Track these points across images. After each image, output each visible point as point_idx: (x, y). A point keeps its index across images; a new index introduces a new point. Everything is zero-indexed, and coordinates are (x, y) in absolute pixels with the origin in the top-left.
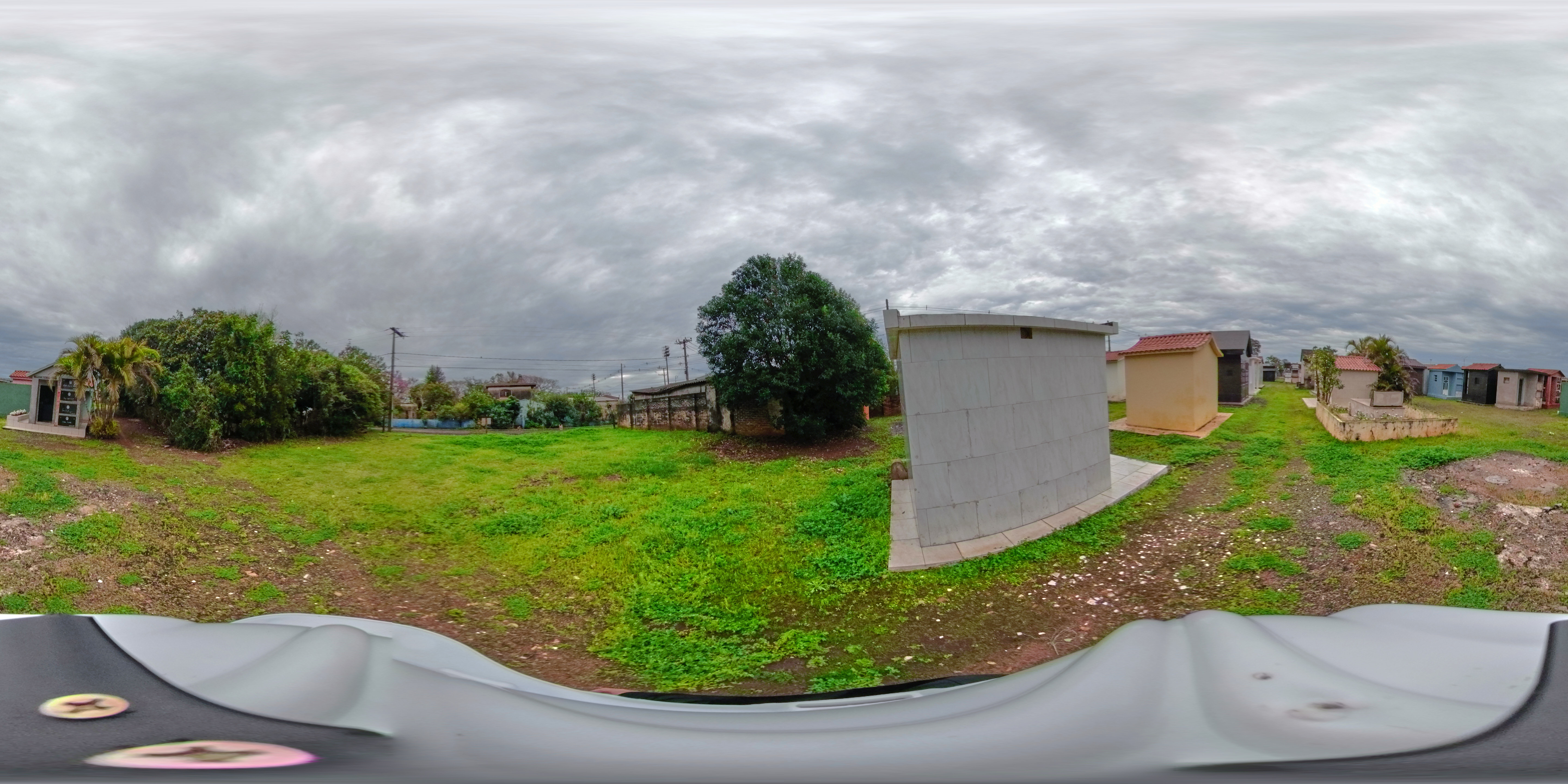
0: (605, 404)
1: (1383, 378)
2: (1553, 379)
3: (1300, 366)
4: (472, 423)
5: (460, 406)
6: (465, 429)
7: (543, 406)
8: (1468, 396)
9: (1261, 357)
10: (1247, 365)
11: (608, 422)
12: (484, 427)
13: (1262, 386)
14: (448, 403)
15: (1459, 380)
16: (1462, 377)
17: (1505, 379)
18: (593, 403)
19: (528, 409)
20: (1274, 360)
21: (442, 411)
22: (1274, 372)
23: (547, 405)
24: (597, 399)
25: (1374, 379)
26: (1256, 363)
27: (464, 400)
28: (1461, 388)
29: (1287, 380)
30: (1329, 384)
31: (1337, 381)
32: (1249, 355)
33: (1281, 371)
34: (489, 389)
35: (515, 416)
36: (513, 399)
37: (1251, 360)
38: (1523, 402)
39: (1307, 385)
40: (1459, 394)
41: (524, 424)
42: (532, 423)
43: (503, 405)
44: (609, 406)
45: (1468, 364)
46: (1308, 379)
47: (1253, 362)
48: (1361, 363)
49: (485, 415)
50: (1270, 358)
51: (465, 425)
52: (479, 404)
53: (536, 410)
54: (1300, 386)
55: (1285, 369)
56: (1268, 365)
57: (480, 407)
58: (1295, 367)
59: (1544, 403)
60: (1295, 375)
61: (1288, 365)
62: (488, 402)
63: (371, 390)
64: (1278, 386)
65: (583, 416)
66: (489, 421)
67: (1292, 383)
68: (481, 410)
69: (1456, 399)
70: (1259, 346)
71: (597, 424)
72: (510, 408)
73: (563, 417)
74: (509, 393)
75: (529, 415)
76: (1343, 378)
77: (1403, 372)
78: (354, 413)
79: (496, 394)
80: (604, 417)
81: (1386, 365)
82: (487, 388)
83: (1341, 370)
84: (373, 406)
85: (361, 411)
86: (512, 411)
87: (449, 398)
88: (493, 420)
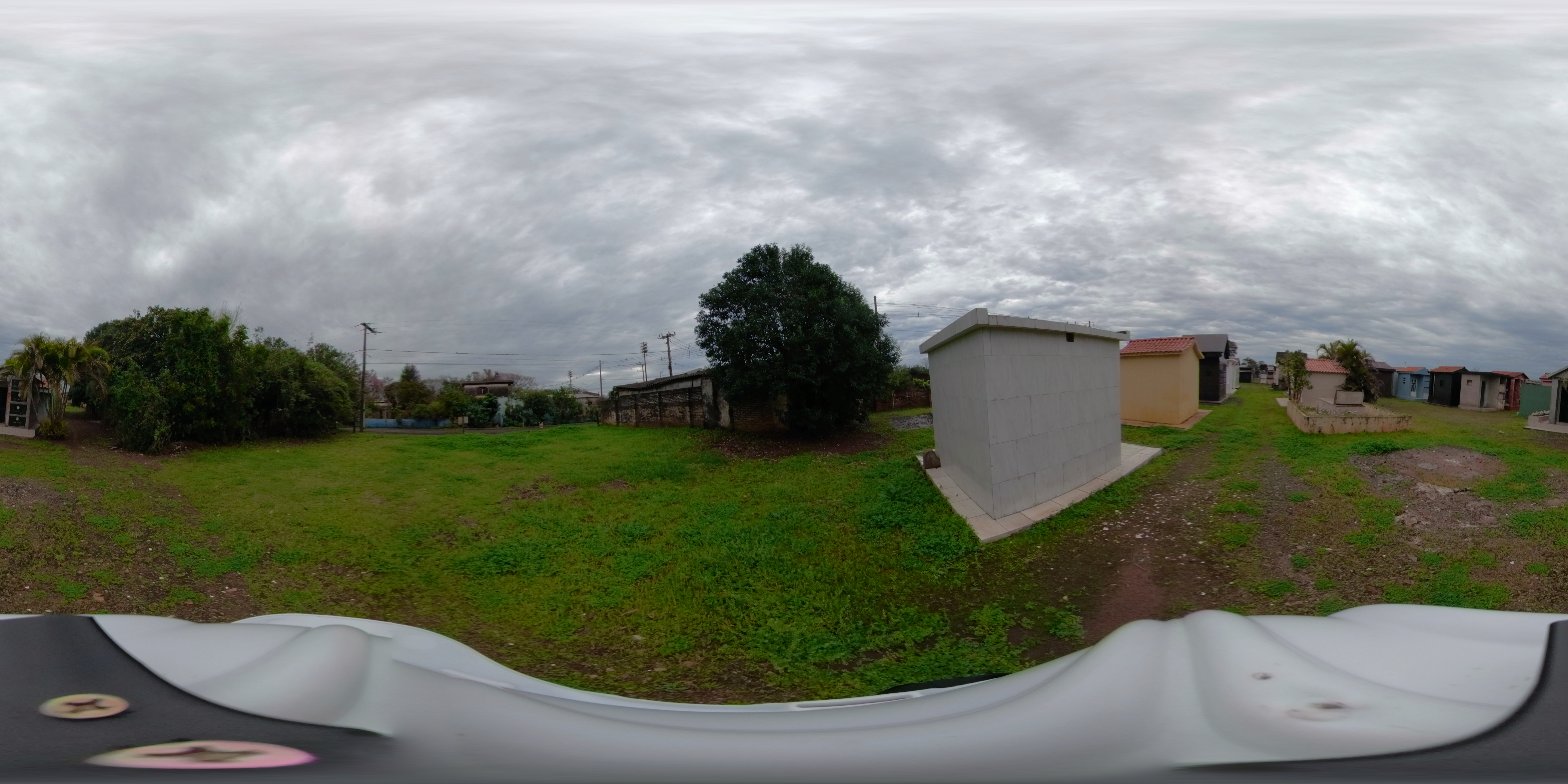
0: (585, 401)
1: (1349, 380)
2: (1517, 381)
3: (1275, 369)
4: (448, 422)
5: (435, 404)
6: (440, 428)
7: (522, 404)
8: (1435, 398)
9: (1238, 359)
10: (1225, 366)
11: (588, 419)
12: (461, 426)
13: (1238, 387)
14: (423, 402)
15: (1426, 382)
16: (1428, 379)
17: (1468, 381)
18: (573, 399)
19: (505, 407)
20: (1251, 362)
21: (417, 410)
22: (1250, 374)
23: (526, 403)
24: (577, 396)
25: (1342, 380)
26: (1233, 365)
27: (439, 398)
28: (1428, 390)
29: (1261, 382)
30: (1300, 385)
31: (1307, 383)
32: (1227, 357)
33: (1257, 373)
34: (466, 387)
35: (492, 414)
36: (490, 396)
37: (1228, 362)
38: (1485, 403)
39: (1280, 386)
40: (1426, 396)
41: (502, 423)
42: (511, 421)
43: (480, 402)
44: (590, 403)
45: (1432, 367)
46: (1281, 381)
47: (1230, 364)
48: (1331, 366)
49: (462, 413)
50: (1247, 360)
51: (441, 424)
52: (455, 402)
53: (514, 407)
54: (1275, 387)
55: (1260, 371)
56: (1244, 366)
57: (456, 405)
58: (1271, 369)
59: (1508, 405)
60: (1270, 376)
61: (1264, 367)
62: (465, 400)
63: (338, 388)
64: (1253, 387)
65: (563, 413)
66: (466, 420)
67: (1267, 384)
68: (457, 408)
69: (1423, 401)
70: (1236, 348)
71: (578, 421)
72: (487, 406)
73: (543, 414)
74: (486, 390)
75: (507, 413)
76: (1312, 380)
77: (1369, 373)
78: (319, 413)
79: (472, 392)
80: (585, 414)
82: (464, 385)
83: (1311, 373)
84: (341, 405)
85: (328, 410)
86: (490, 409)
87: (425, 397)
88: (470, 419)
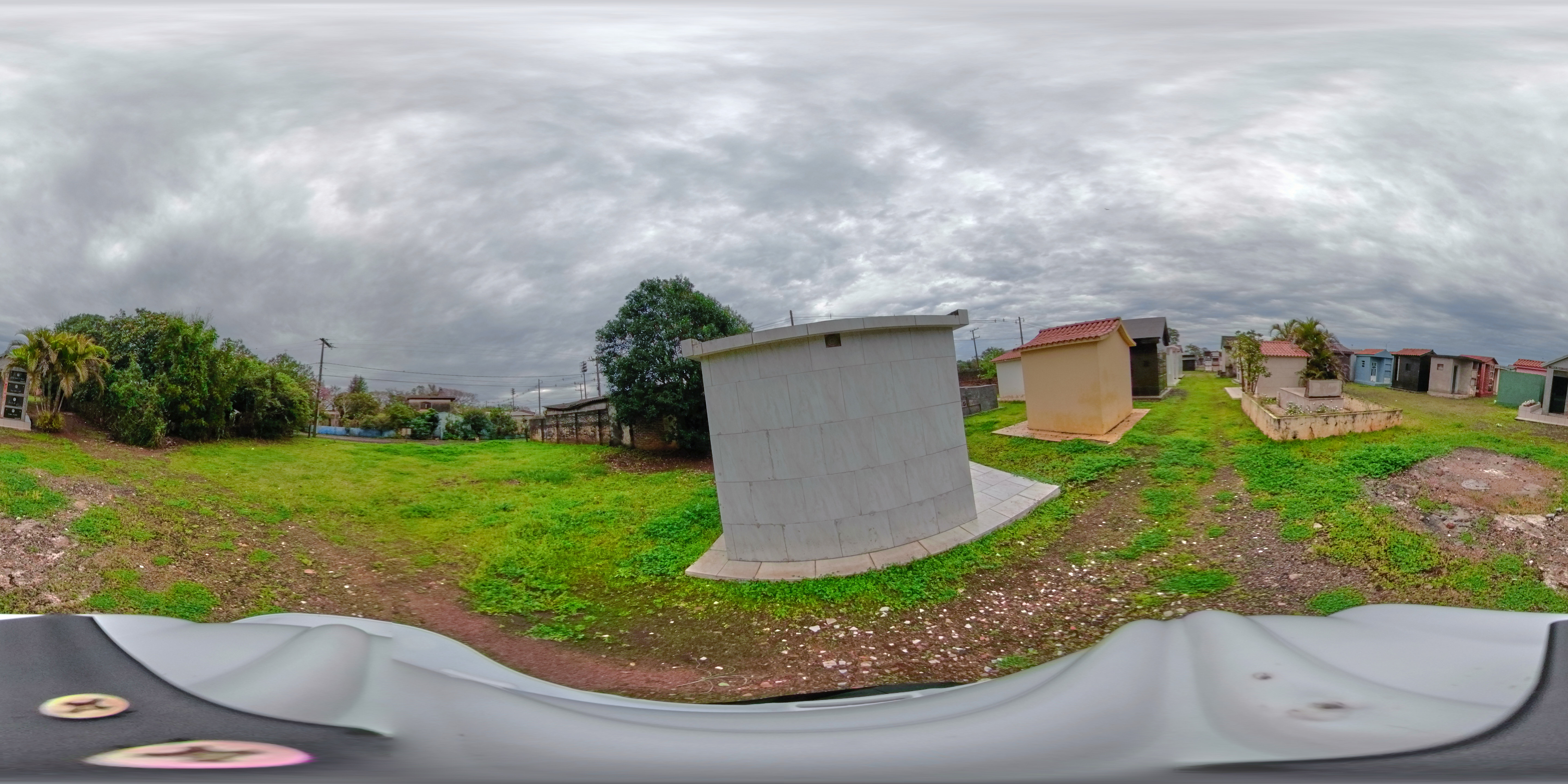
0: (520, 418)
1: (1312, 365)
2: (1487, 365)
3: (1220, 354)
4: (392, 433)
5: (381, 416)
6: (386, 438)
7: (461, 419)
8: (1398, 383)
9: (1179, 346)
10: (1165, 355)
11: (523, 436)
12: (404, 437)
13: (1182, 376)
14: (370, 413)
15: (1388, 365)
16: (1391, 362)
17: (1439, 365)
18: (509, 417)
19: (446, 422)
20: (1194, 348)
21: (365, 420)
23: (465, 418)
24: (512, 414)
25: (1304, 365)
26: (1174, 352)
27: (385, 411)
28: (1391, 374)
29: (1207, 369)
30: (1255, 371)
31: (1264, 368)
32: (1166, 344)
33: (1201, 360)
34: (411, 401)
35: (434, 428)
36: (432, 411)
37: (1168, 349)
38: (1456, 390)
39: (1229, 373)
40: (1389, 381)
41: (442, 436)
42: (450, 435)
43: (423, 416)
44: (523, 420)
45: (1398, 350)
46: (1230, 367)
47: (1171, 351)
48: (1288, 349)
49: (406, 425)
50: (1189, 347)
51: (386, 434)
52: (400, 415)
53: (454, 422)
54: (1222, 375)
55: (1205, 358)
56: (1188, 354)
57: (401, 418)
58: (1215, 355)
59: (1478, 392)
60: (1215, 363)
61: (1208, 353)
62: (409, 414)
63: (300, 397)
64: (1199, 375)
65: (500, 429)
66: (409, 432)
67: (1213, 372)
68: (401, 420)
69: (1386, 386)
70: (1178, 335)
71: (513, 437)
72: (429, 420)
73: (480, 430)
74: (429, 405)
75: (447, 428)
76: (1269, 365)
77: (1333, 357)
78: (286, 418)
79: (415, 406)
80: (519, 431)
81: (1315, 350)
82: (408, 399)
83: (1267, 357)
84: (302, 412)
85: (292, 417)
86: (431, 423)
87: (372, 408)
88: (413, 432)
